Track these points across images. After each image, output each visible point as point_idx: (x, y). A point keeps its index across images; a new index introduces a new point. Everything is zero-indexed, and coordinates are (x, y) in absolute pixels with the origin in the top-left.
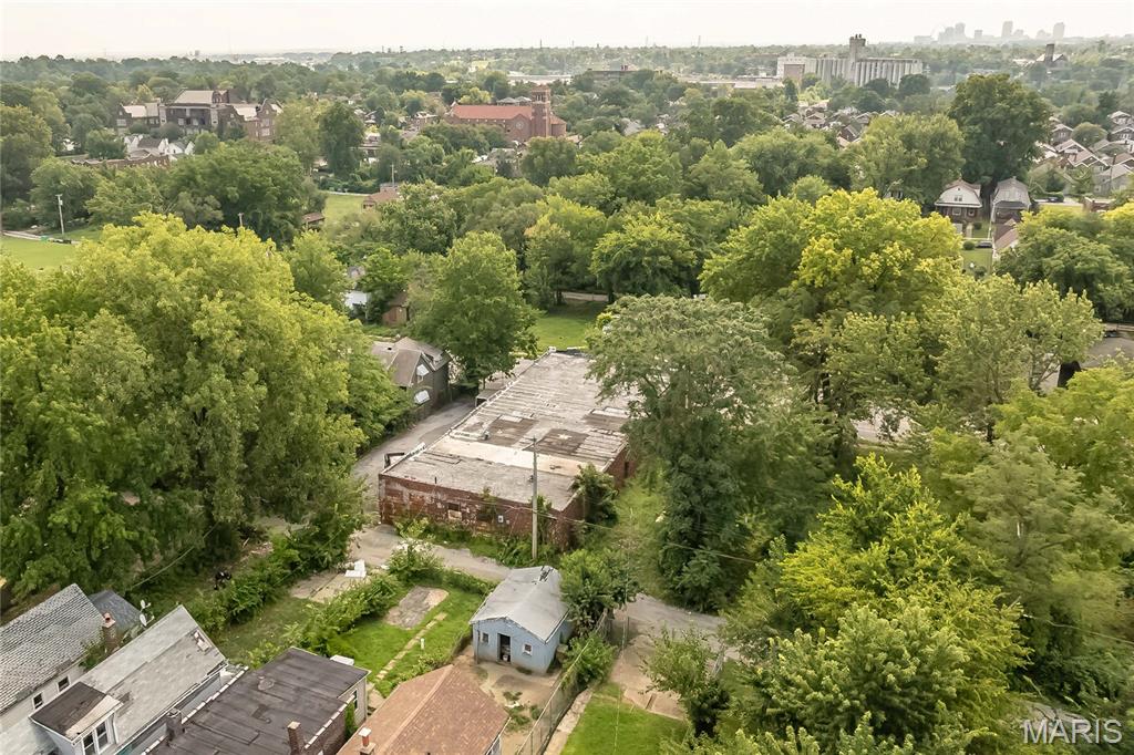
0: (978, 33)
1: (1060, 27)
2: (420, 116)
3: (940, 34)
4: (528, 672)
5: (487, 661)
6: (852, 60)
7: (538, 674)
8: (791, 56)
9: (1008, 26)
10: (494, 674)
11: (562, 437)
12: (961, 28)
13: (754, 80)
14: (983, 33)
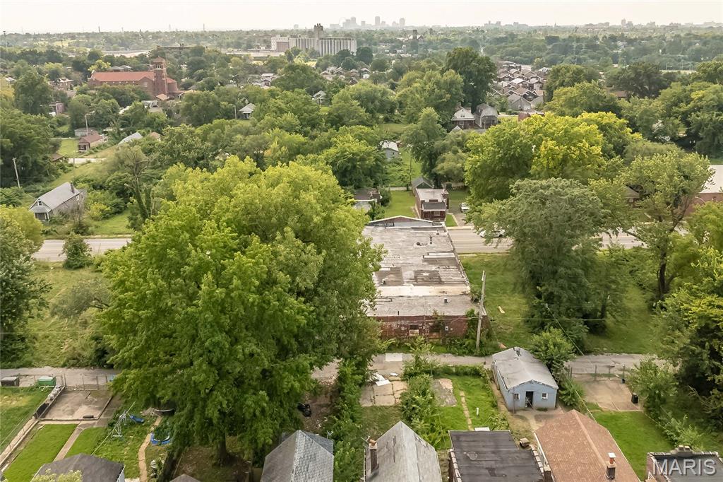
0: (363, 22)
1: (402, 20)
2: (62, 81)
3: (344, 23)
4: (545, 410)
5: (518, 410)
6: (317, 39)
7: (552, 409)
8: (279, 36)
9: (377, 19)
10: (530, 416)
11: (424, 274)
12: (354, 19)
13: (259, 51)
14: (366, 23)
